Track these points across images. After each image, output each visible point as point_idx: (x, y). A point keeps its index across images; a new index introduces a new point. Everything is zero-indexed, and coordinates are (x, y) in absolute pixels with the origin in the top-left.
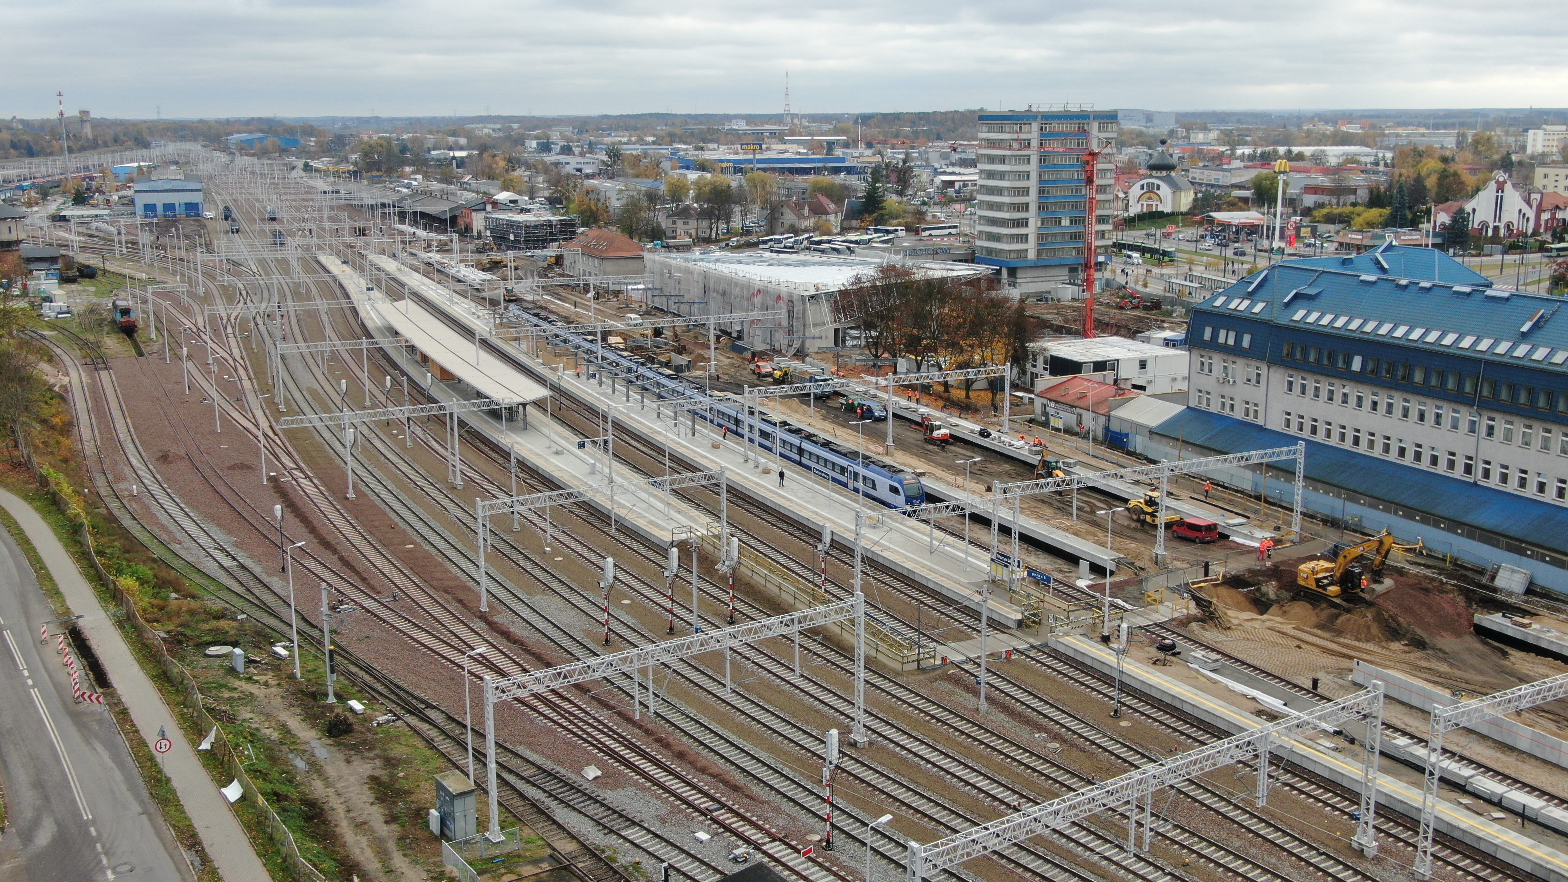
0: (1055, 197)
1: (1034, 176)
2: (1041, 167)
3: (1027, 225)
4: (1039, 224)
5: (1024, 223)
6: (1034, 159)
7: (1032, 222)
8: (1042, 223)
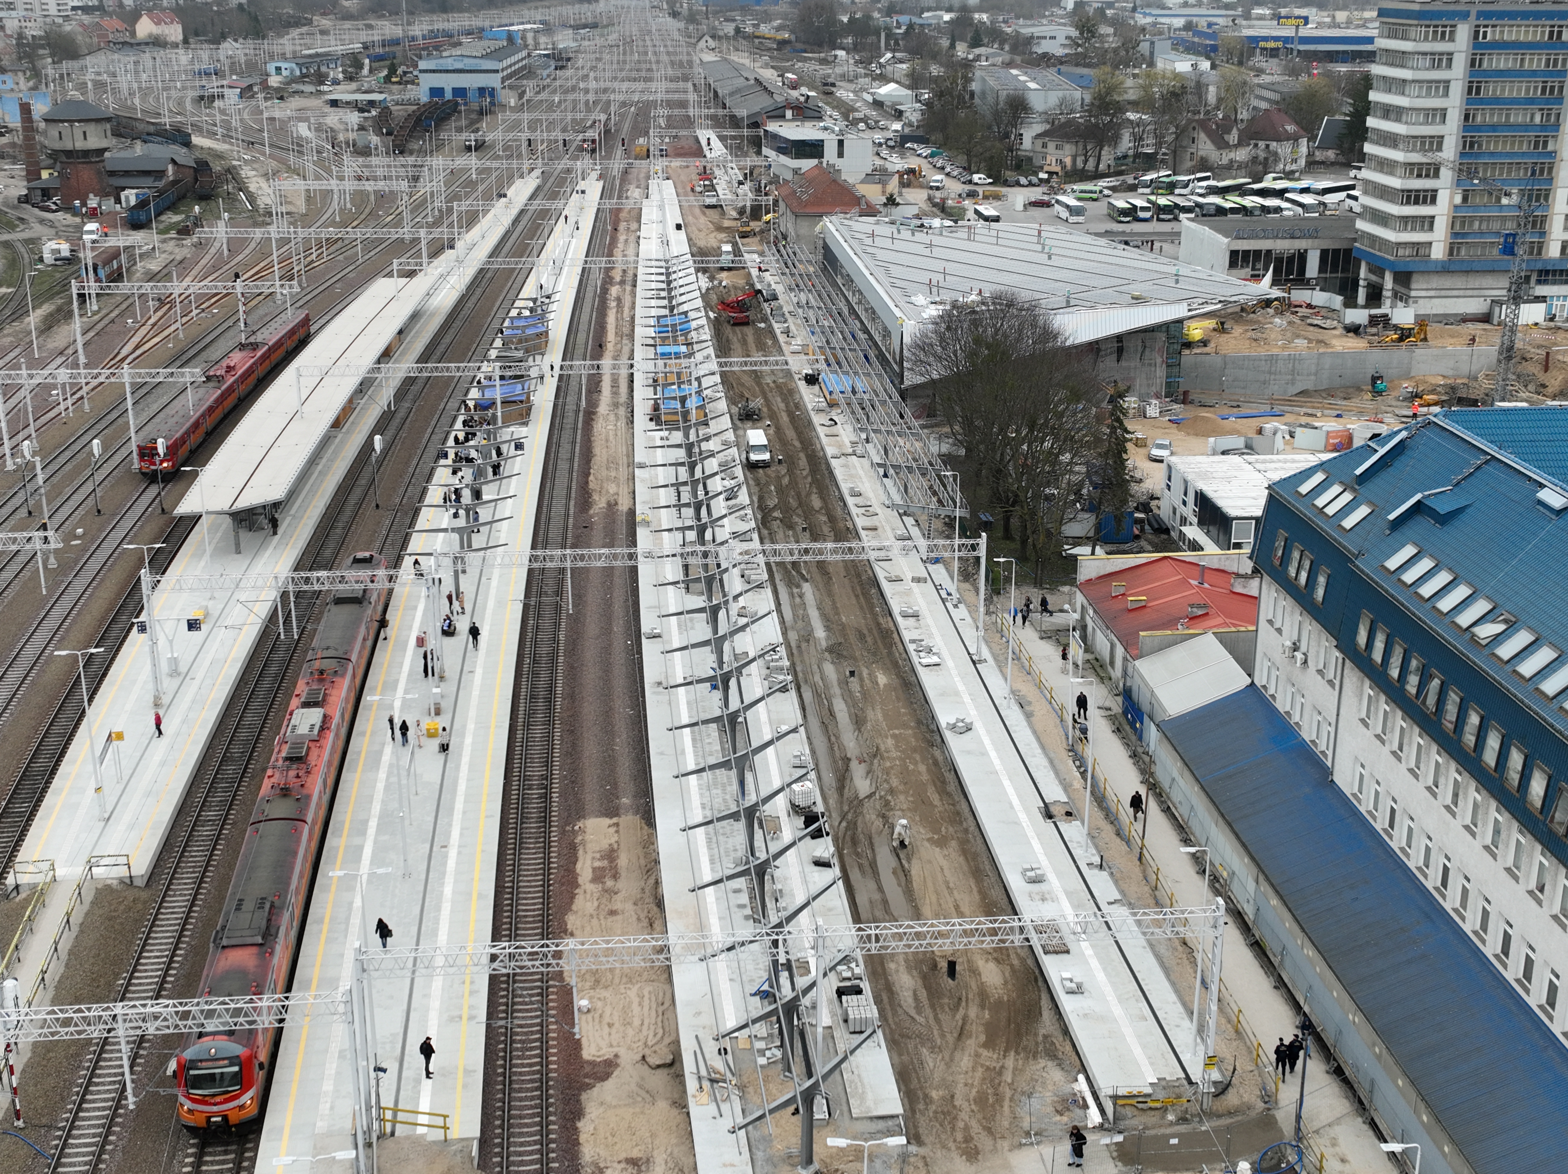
0: (1492, 154)
1: (1454, 119)
2: (1469, 102)
3: (1433, 201)
4: (1458, 199)
5: (1430, 197)
6: (1457, 91)
7: (1443, 197)
8: (1465, 199)
